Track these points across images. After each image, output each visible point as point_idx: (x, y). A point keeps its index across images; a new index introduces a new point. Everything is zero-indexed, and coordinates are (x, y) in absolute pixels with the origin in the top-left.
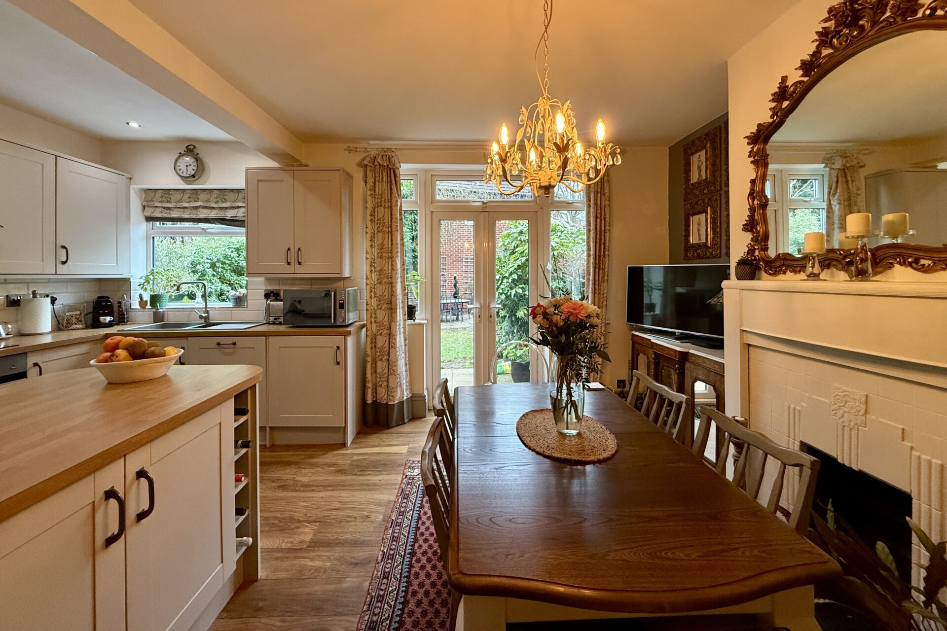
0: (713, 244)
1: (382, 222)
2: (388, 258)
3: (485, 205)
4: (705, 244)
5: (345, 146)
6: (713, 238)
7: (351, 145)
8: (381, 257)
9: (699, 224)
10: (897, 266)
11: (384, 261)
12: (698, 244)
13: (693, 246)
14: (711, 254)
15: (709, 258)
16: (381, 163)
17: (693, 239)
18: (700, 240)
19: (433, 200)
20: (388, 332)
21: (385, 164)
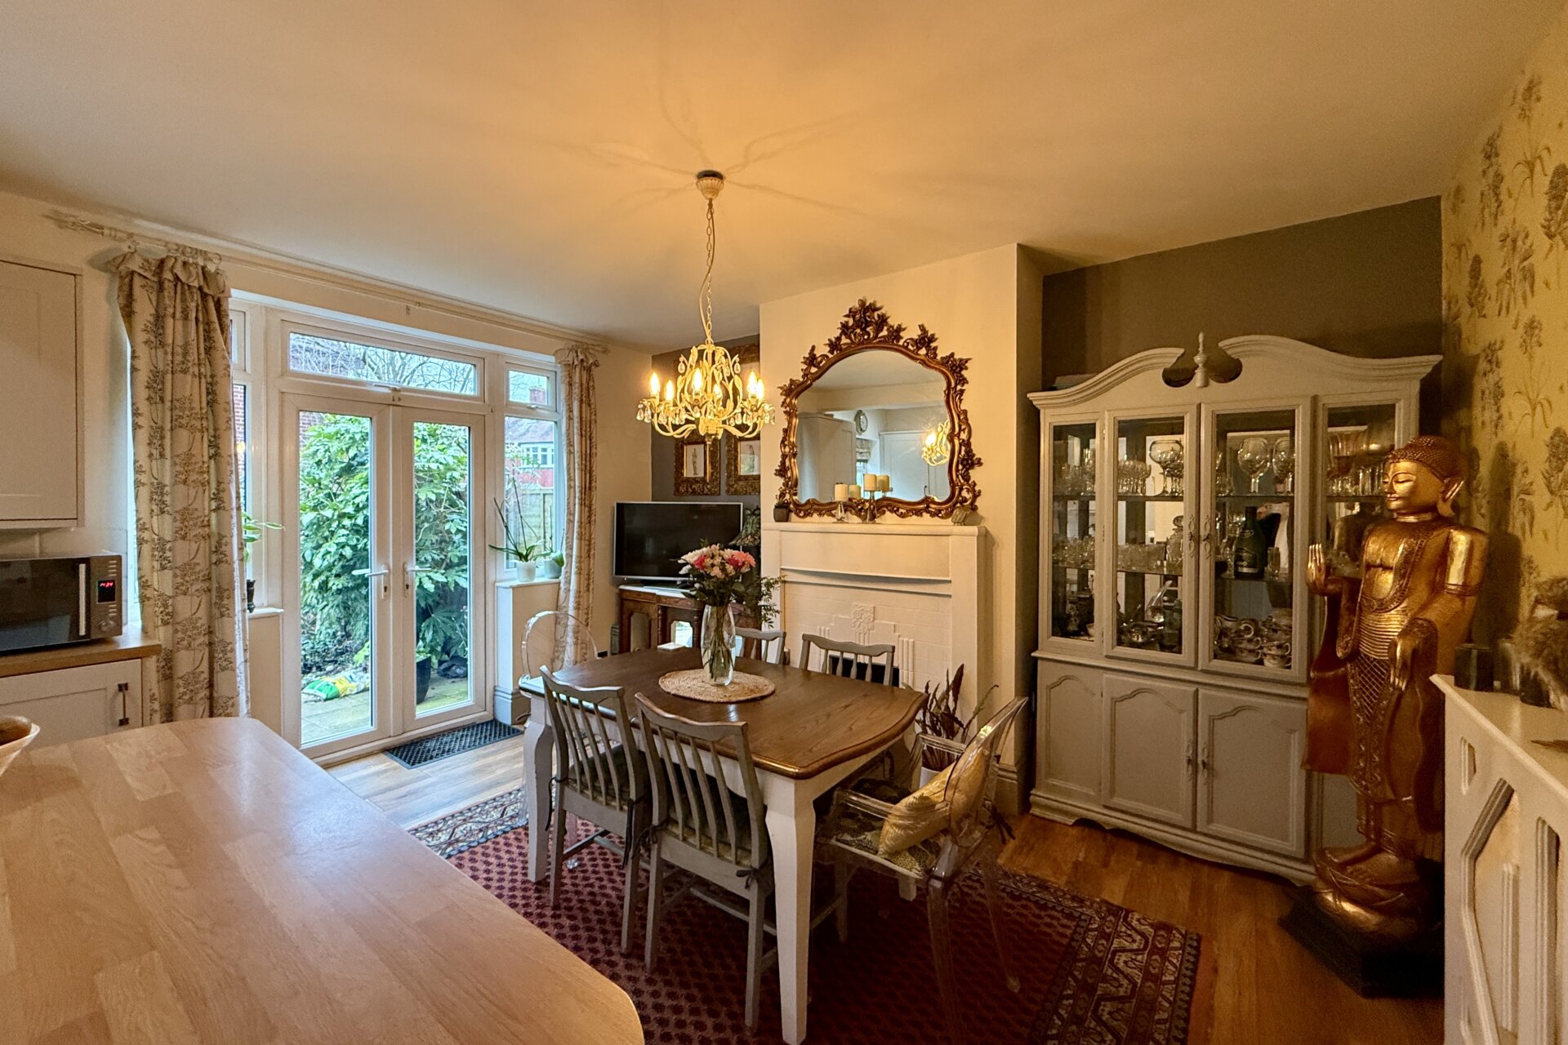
0: (712, 481)
1: (187, 405)
2: (203, 485)
3: (397, 395)
4: (703, 480)
5: (47, 207)
6: (712, 474)
7: (64, 210)
8: (185, 482)
9: (695, 456)
10: (888, 513)
11: (192, 492)
12: (694, 479)
13: (688, 480)
14: (710, 490)
15: (707, 494)
16: (183, 279)
17: (688, 472)
18: (695, 473)
19: (285, 372)
20: (206, 639)
21: (196, 284)
